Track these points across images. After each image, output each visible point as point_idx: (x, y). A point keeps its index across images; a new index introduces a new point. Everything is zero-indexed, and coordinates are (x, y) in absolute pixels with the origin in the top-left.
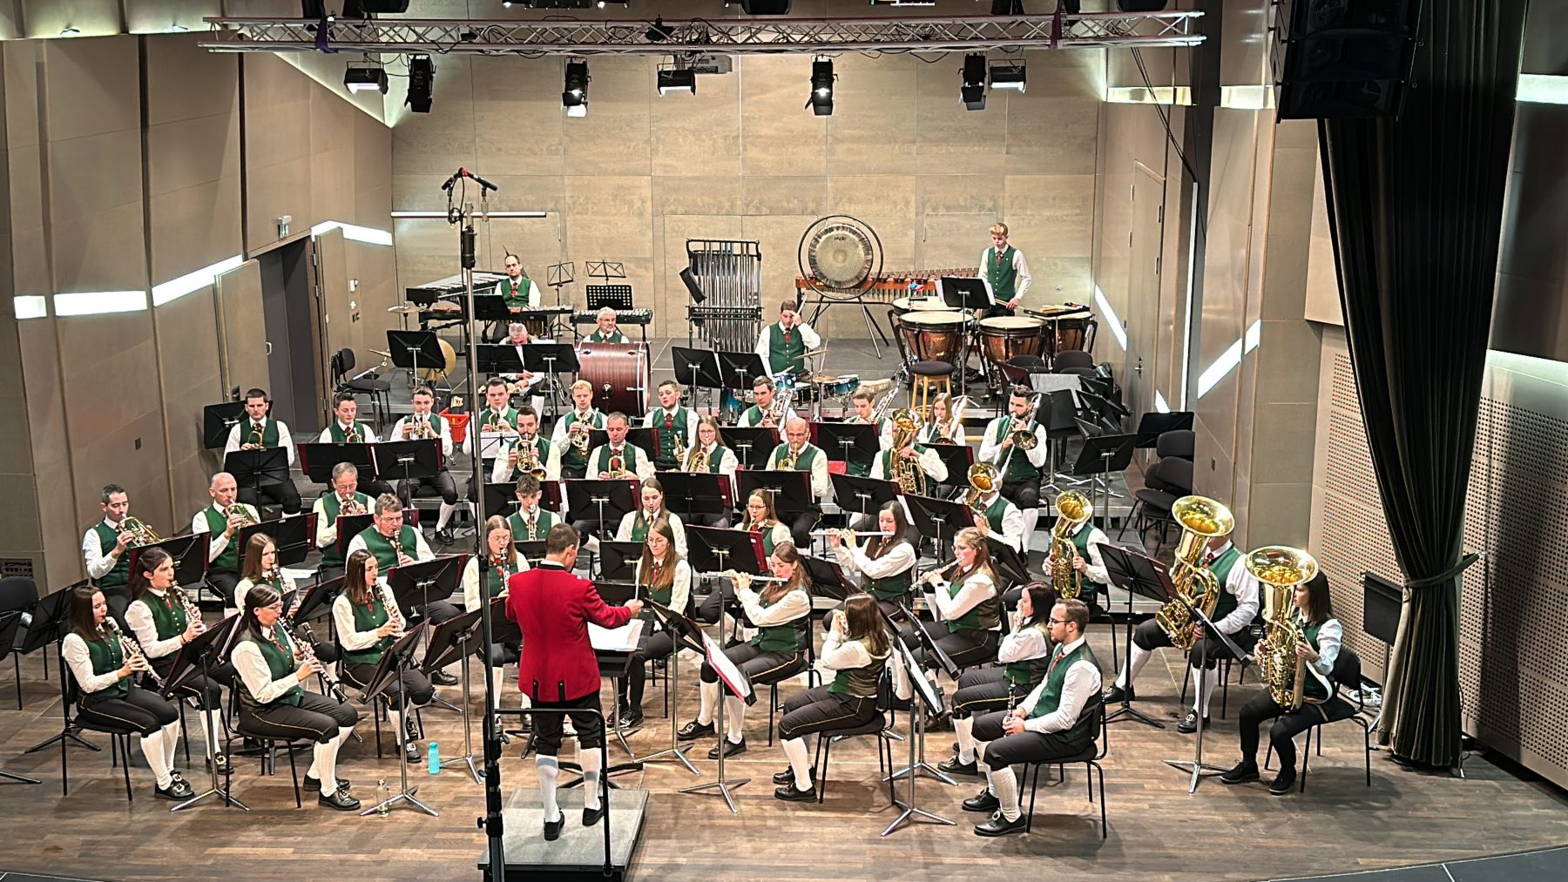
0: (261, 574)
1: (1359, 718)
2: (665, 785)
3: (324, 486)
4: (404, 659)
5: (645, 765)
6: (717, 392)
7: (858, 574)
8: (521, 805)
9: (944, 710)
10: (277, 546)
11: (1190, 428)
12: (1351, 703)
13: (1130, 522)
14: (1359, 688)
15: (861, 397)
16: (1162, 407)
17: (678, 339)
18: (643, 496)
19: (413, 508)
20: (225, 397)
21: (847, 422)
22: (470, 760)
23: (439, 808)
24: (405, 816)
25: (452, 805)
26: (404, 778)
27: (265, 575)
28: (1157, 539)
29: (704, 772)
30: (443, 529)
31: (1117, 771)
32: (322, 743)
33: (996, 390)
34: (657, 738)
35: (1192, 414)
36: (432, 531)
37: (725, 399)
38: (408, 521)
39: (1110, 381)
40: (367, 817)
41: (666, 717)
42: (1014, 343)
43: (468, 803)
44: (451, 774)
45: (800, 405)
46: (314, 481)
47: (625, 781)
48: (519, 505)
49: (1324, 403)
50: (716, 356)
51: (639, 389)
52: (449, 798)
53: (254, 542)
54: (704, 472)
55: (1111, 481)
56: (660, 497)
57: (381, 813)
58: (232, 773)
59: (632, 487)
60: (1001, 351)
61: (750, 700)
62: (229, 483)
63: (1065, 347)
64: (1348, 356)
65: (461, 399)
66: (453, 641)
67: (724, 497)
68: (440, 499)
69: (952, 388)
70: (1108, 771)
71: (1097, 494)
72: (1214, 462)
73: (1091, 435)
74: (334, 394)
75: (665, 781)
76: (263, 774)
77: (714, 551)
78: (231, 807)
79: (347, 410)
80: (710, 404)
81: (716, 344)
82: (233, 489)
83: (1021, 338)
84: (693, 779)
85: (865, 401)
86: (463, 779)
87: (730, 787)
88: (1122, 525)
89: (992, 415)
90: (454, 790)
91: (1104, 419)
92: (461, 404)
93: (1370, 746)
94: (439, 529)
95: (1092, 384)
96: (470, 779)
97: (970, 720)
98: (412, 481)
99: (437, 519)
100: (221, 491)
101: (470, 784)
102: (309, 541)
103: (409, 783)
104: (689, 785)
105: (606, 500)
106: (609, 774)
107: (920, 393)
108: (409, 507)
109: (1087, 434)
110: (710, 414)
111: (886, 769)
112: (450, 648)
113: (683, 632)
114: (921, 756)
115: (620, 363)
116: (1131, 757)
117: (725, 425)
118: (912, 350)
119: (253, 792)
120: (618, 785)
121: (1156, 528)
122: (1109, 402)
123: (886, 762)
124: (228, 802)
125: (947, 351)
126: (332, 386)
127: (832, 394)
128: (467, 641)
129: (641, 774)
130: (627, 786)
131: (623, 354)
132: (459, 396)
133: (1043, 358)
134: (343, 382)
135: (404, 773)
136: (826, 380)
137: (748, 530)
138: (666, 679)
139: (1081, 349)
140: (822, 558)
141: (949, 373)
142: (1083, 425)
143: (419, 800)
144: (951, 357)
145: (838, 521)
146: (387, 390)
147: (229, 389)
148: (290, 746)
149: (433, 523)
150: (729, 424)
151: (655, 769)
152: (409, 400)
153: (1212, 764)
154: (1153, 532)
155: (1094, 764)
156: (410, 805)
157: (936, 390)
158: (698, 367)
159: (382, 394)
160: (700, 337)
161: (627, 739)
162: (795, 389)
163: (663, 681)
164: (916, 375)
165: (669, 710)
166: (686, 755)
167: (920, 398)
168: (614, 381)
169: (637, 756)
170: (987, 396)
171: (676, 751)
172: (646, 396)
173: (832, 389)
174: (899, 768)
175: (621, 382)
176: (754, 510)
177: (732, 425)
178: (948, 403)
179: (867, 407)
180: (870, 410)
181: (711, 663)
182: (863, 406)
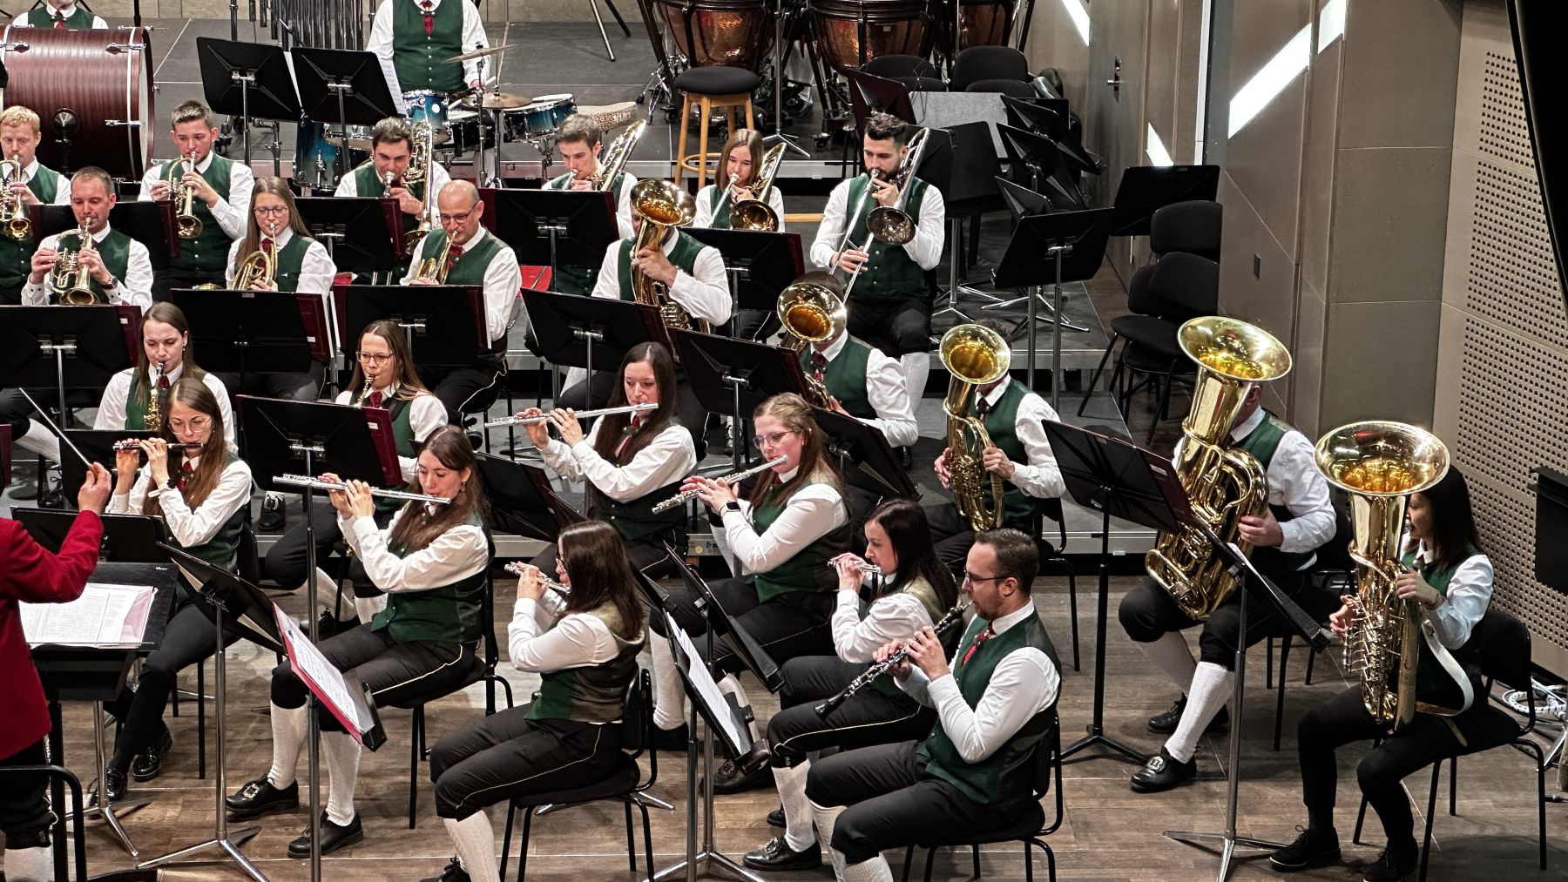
1: (1527, 743)
5: (160, 871)
6: (290, 130)
7: (580, 488)
9: (753, 750)
11: (1213, 198)
12: (1512, 714)
13: (1101, 378)
14: (1526, 686)
15: (574, 138)
16: (1159, 156)
17: (206, 22)
18: (146, 338)
21: (547, 187)
28: (1150, 410)
31: (1079, 855)
33: (843, 123)
34: (185, 819)
35: (1216, 169)
37: (307, 143)
39: (1062, 105)
41: (202, 777)
42: (877, 30)
45: (458, 154)
49: (1466, 149)
50: (288, 56)
51: (130, 122)
54: (267, 290)
55: (1065, 299)
56: (182, 342)
59: (124, 321)
60: (852, 47)
61: (374, 739)
63: (974, 38)
64: (1513, 58)
67: (312, 339)
69: (756, 121)
70: (1064, 855)
71: (1039, 325)
72: (1257, 262)
73: (1028, 210)
77: (294, 447)
80: (276, 153)
81: (286, 32)
83: (888, 21)
85: (581, 146)
88: (1085, 385)
89: (835, 172)
91: (1052, 180)
93: (1547, 794)
95: (1027, 110)
105: (70, 347)
107: (694, 129)
109: (1019, 209)
110: (277, 174)
111: (642, 865)
113: (237, 608)
114: (709, 839)
115: (91, 71)
116: (1106, 827)
117: (306, 194)
118: (677, 44)
121: (1149, 392)
122: (1061, 146)
123: (641, 853)
125: (747, 47)
127: (521, 133)
131: (97, 52)
133: (932, 61)
136: (510, 103)
137: (358, 405)
138: (201, 701)
139: (1005, 43)
140: (508, 458)
141: (749, 89)
142: (1013, 191)
144: (753, 58)
145: (537, 386)
150: (314, 193)
153: (1256, 835)
154: (1142, 398)
155: (1038, 843)
157: (724, 123)
158: (251, 78)
160: (253, 19)
161: (125, 822)
162: (447, 123)
163: (196, 706)
164: (685, 95)
165: (207, 761)
166: (243, 850)
167: (693, 139)
168: (78, 106)
169: (144, 855)
170: (825, 135)
171: (224, 843)
172: (145, 137)
173: (520, 123)
174: (666, 863)
175: (93, 109)
176: (372, 363)
177: (324, 194)
178: (756, 149)
179: (585, 158)
180: (592, 162)
181: (294, 669)
182: (578, 156)
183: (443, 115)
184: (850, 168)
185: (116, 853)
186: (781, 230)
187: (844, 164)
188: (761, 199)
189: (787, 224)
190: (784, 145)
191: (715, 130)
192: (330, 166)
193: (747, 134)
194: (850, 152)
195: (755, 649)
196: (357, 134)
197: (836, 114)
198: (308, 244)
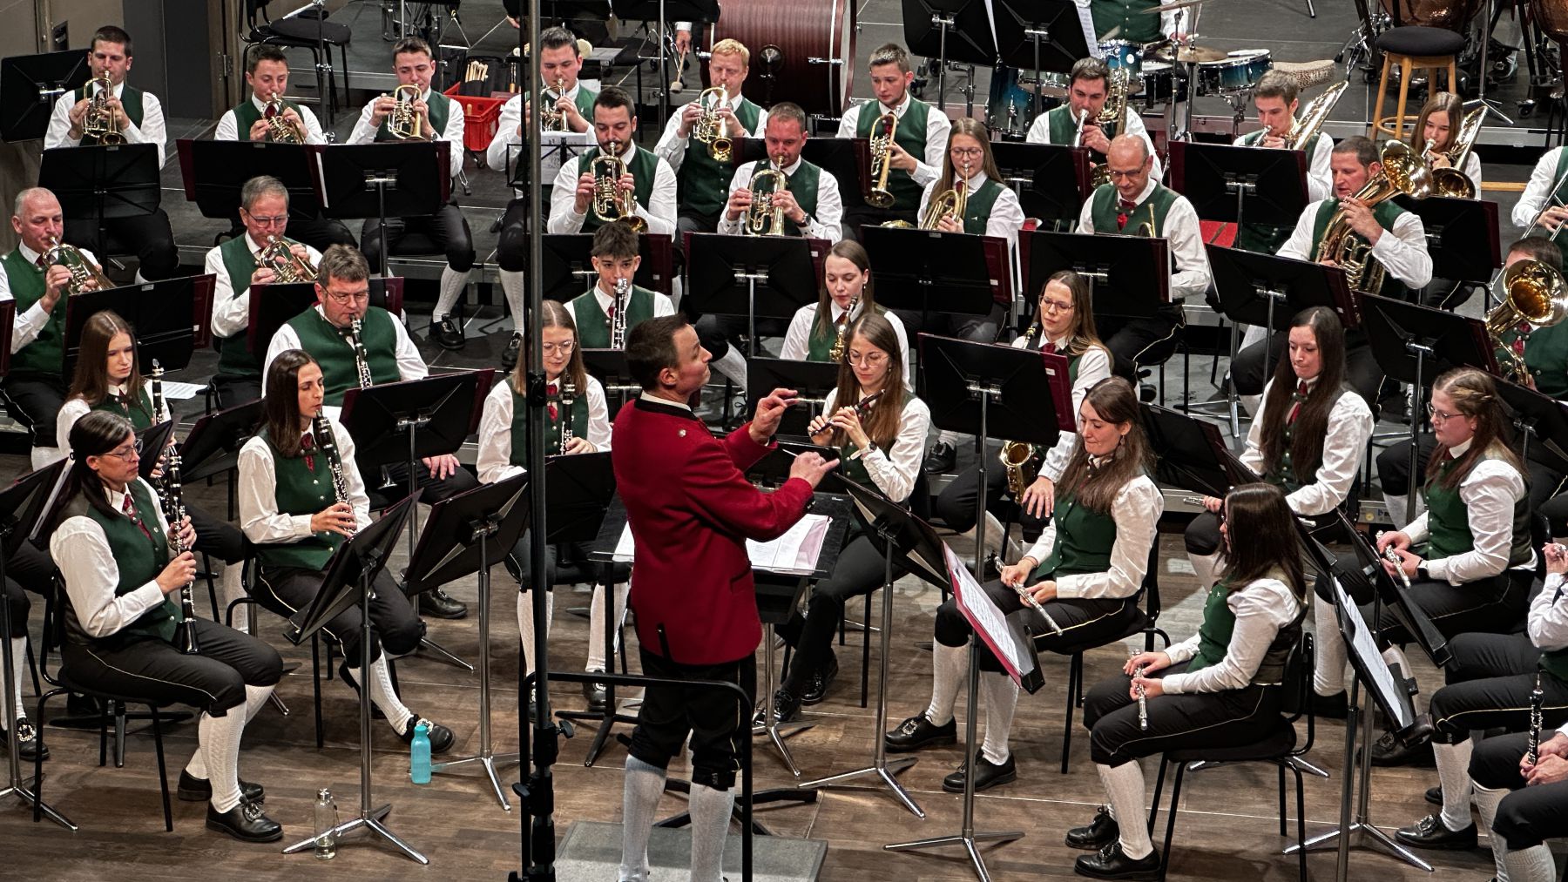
0: (105, 389)
2: (857, 834)
3: (226, 224)
4: (373, 564)
5: (819, 793)
6: (984, 74)
8: (582, 853)
9: (1416, 724)
10: (135, 336)
15: (1271, 93)
18: (829, 273)
19: (391, 275)
20: (40, 41)
21: (1239, 142)
22: (488, 762)
23: (429, 850)
24: (364, 858)
25: (453, 845)
26: (366, 788)
27: (115, 390)
29: (934, 815)
30: (444, 319)
32: (214, 715)
33: (1550, 90)
34: (846, 744)
36: (425, 320)
37: (1001, 88)
38: (380, 299)
40: (294, 857)
41: (864, 705)
43: (483, 843)
44: (454, 786)
45: (1150, 105)
46: (208, 213)
47: (783, 822)
48: (594, 278)
51: (833, 61)
52: (448, 831)
53: (95, 327)
54: (953, 230)
56: (864, 277)
57: (321, 850)
58: (47, 758)
60: (1566, 11)
61: (1033, 683)
62: (48, 207)
65: (486, 67)
66: (464, 535)
67: (994, 282)
68: (443, 260)
69: (1458, 84)
74: (243, 45)
75: (859, 826)
76: (103, 763)
77: (972, 388)
78: (44, 824)
79: (270, 78)
80: (970, 97)
82: (55, 219)
84: (913, 825)
85: (1277, 102)
86: (473, 799)
87: (983, 845)
89: (1538, 141)
90: (462, 816)
92: (485, 76)
94: (437, 318)
96: (488, 799)
97: (1467, 746)
98: (390, 222)
99: (434, 299)
100: (35, 222)
101: (486, 808)
102: (196, 328)
103: (377, 801)
104: (905, 838)
105: (762, 276)
106: (755, 807)
107: (1393, 90)
108: (384, 274)
111: (1292, 830)
112: (458, 549)
113: (907, 543)
114: (1363, 810)
119: (87, 799)
120: (768, 828)
123: (1292, 819)
124: (39, 814)
125: (1454, 8)
126: (240, 30)
127: (1214, 87)
128: (490, 537)
129: (813, 812)
130: (786, 832)
132: (483, 60)
134: (261, 22)
135: (366, 778)
136: (1205, 57)
137: (1036, 351)
138: (867, 632)
140: (1181, 412)
141: (1453, 51)
143: (392, 833)
144: (1460, 19)
145: (1215, 342)
146: (344, 43)
147: (48, 27)
148: (154, 715)
149: (426, 305)
150: (1004, 138)
151: (838, 803)
152: (389, 63)
156: (372, 840)
157: (1425, 86)
158: (950, 22)
159: (336, 51)
161: (787, 743)
162: (1141, 74)
163: (862, 636)
164: (1386, 54)
165: (869, 690)
166: (900, 780)
167: (1392, 101)
168: (783, 44)
169: (806, 775)
170: (1531, 102)
171: (882, 771)
172: (845, 75)
173: (1214, 78)
174: (1318, 831)
175: (798, 46)
176: (1052, 309)
177: (1013, 139)
178: (1455, 114)
179: (1281, 114)
180: (1289, 119)
181: (959, 607)
182: (1274, 112)
183: (1137, 66)
184: (1554, 137)
185: (779, 771)
186: (1478, 198)
187: (1549, 133)
188: (1457, 167)
189: (1483, 191)
190: (1486, 108)
191: (1414, 93)
192: (1021, 112)
193: (1446, 98)
194: (1556, 121)
195: (1424, 622)
196: (1051, 81)
197: (1544, 80)
198: (1000, 190)
